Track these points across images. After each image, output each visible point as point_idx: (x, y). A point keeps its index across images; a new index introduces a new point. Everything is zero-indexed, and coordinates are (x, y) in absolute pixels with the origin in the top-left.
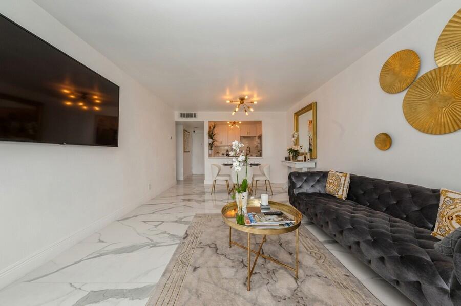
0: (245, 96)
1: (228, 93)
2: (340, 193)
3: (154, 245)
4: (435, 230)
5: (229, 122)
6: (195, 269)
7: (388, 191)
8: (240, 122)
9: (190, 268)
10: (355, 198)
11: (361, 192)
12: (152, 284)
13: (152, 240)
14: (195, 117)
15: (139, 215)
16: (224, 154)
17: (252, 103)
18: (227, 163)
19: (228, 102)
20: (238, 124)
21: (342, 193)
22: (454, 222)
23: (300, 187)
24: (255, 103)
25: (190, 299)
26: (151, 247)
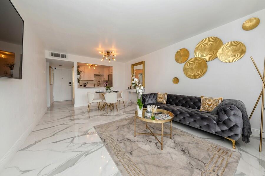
0: (112, 51)
1: (100, 46)
2: (164, 102)
3: (87, 154)
4: (201, 109)
5: (88, 65)
6: (131, 153)
7: (182, 99)
8: (96, 66)
9: (128, 155)
10: (169, 103)
11: (171, 100)
12: (117, 173)
13: (81, 152)
14: (65, 57)
15: (41, 140)
16: (82, 86)
17: (114, 56)
18: (98, 91)
19: (100, 52)
20: (95, 67)
21: (165, 101)
22: (207, 105)
23: (148, 101)
24: (115, 56)
25: (145, 167)
26: (86, 155)
